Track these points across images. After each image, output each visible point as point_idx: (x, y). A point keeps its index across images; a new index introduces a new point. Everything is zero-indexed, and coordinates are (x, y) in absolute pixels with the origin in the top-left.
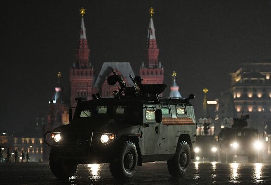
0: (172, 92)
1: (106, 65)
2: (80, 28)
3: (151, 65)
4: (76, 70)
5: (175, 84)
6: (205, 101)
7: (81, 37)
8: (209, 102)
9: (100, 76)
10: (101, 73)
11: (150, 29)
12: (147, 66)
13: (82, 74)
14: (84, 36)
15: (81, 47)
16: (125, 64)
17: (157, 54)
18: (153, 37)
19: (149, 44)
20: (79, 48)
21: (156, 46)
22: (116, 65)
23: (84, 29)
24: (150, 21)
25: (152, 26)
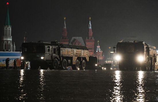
0: (97, 48)
1: (73, 38)
2: (64, 25)
3: (90, 38)
4: (62, 40)
5: (98, 45)
6: (109, 52)
7: (64, 28)
8: (111, 52)
9: (71, 42)
10: (71, 41)
11: (90, 25)
12: (88, 38)
13: (64, 41)
14: (65, 27)
15: (64, 31)
16: (80, 37)
17: (92, 34)
18: (90, 28)
19: (89, 30)
20: (63, 31)
21: (91, 31)
22: (77, 38)
23: (65, 24)
24: (89, 22)
25: (90, 24)
